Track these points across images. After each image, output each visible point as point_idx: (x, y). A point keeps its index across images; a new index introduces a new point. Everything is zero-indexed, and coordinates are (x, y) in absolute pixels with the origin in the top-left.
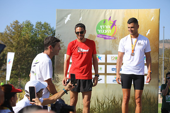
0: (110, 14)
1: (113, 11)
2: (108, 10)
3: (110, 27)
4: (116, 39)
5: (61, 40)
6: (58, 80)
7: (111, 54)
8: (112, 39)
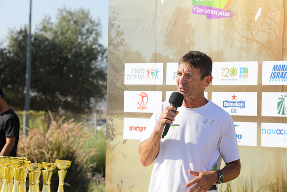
4: (234, 16)
5: (119, 27)
6: (112, 132)
7: (222, 60)
8: (225, 17)
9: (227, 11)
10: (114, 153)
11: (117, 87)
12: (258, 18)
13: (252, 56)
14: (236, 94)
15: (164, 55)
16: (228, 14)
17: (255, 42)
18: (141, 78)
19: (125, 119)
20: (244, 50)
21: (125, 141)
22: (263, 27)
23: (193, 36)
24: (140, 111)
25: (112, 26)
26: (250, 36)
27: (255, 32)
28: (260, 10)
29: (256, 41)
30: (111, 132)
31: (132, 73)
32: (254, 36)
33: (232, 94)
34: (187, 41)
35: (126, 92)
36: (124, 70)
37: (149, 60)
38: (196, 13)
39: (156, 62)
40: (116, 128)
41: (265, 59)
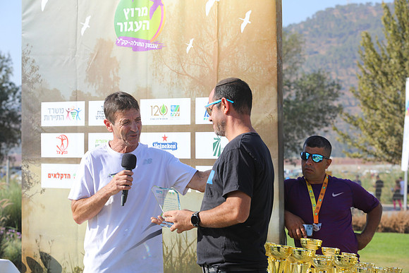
3: (147, 13)
4: (163, 49)
5: (33, 62)
6: (29, 180)
7: (151, 97)
8: (153, 49)
9: (156, 43)
10: (31, 204)
11: (33, 130)
12: (190, 50)
13: (184, 92)
14: (167, 134)
15: (85, 92)
16: (156, 46)
17: (186, 77)
18: (60, 119)
19: (43, 165)
20: (175, 86)
21: (44, 190)
22: (196, 60)
23: (117, 71)
24: (60, 156)
25: (26, 61)
26: (181, 70)
27: (186, 65)
28: (191, 41)
29: (188, 75)
30: (27, 180)
31: (50, 113)
32: (186, 70)
33: (163, 134)
34: (111, 76)
35: (43, 135)
36: (40, 110)
37: (69, 99)
38: (121, 46)
39: (76, 100)
40: (32, 176)
41: (198, 96)
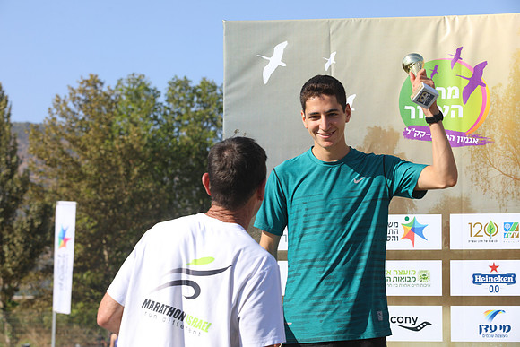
0: (459, 36)
1: (472, 21)
2: (448, 20)
3: (458, 94)
4: (487, 145)
7: (469, 211)
8: (470, 144)
9: (475, 137)
16: (476, 141)
33: (491, 262)
